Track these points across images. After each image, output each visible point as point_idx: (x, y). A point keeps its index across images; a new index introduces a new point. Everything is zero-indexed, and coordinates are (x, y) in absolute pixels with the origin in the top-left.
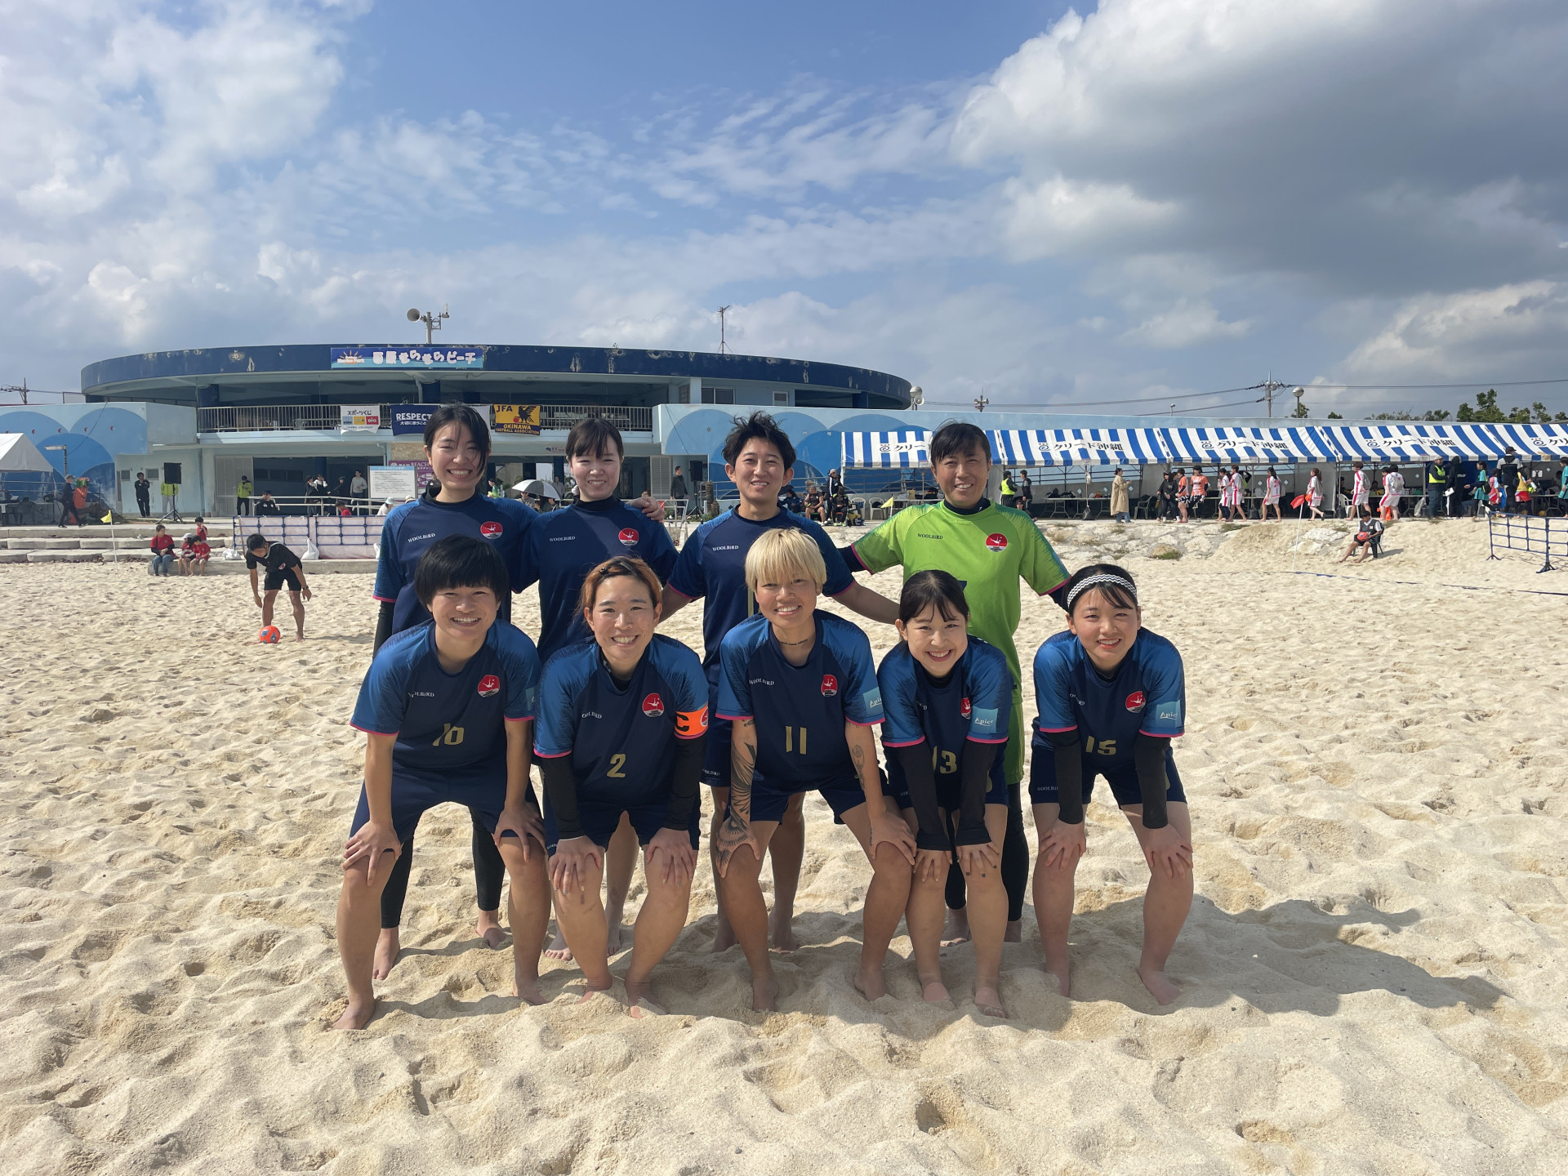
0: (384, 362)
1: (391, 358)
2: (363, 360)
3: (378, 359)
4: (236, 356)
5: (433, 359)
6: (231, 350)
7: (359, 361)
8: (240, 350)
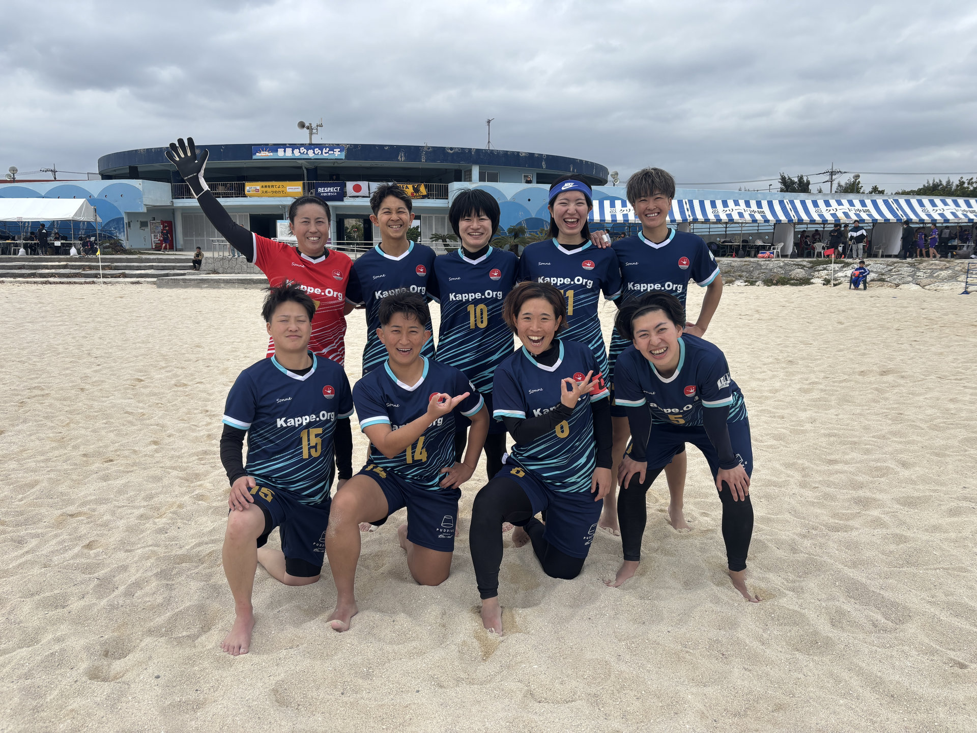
0: (285, 155)
1: (289, 153)
3: (281, 153)
5: (314, 153)
7: (269, 154)
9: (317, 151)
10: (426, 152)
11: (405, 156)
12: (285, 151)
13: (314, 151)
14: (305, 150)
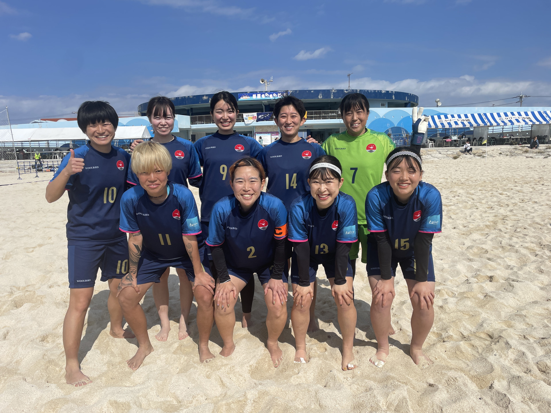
0: (257, 98)
1: (259, 97)
2: (249, 97)
3: (254, 97)
4: (205, 98)
5: (273, 96)
6: (203, 96)
7: (248, 98)
8: (207, 95)
9: (275, 95)
10: (334, 93)
11: (322, 95)
12: (257, 96)
13: (273, 95)
14: (268, 95)
